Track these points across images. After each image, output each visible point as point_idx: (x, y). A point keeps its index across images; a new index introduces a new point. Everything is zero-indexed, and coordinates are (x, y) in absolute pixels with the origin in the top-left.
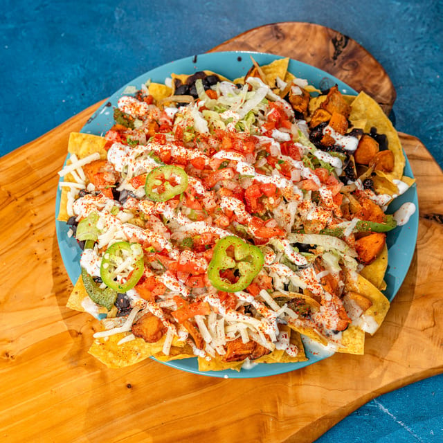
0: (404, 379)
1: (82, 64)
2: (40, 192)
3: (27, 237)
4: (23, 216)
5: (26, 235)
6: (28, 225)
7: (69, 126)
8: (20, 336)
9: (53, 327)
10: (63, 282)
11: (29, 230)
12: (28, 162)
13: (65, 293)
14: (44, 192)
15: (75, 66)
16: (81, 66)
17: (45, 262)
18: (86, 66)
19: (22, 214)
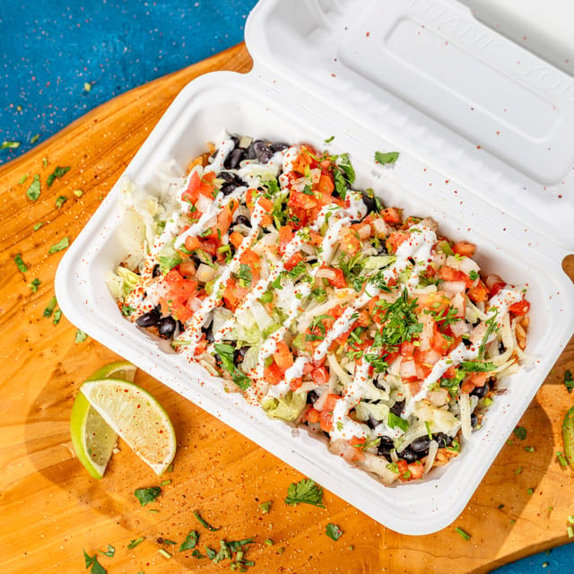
0: (539, 545)
1: (121, 34)
2: (31, 245)
3: (15, 314)
4: (7, 282)
5: (14, 311)
6: (16, 296)
7: (73, 138)
8: (7, 464)
9: (54, 451)
10: (68, 385)
11: (17, 304)
12: (13, 195)
13: (70, 402)
14: (37, 246)
15: (110, 36)
16: (120, 38)
17: (41, 355)
18: (128, 38)
19: (6, 278)
